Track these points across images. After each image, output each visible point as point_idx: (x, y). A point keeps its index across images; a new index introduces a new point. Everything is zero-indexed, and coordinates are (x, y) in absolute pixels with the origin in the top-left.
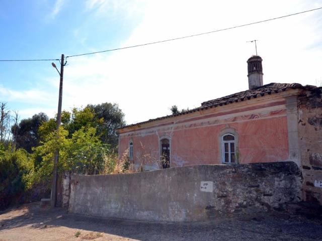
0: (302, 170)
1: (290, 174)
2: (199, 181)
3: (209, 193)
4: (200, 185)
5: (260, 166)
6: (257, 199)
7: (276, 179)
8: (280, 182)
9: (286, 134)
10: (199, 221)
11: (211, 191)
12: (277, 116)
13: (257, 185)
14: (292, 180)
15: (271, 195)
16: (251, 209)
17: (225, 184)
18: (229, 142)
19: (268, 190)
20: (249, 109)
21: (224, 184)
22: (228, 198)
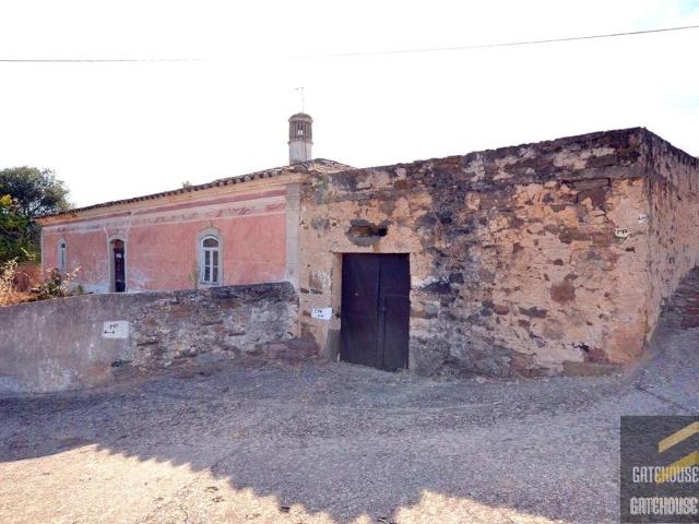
0: (299, 294)
1: (279, 301)
2: (101, 321)
3: (119, 341)
4: (101, 329)
5: (228, 292)
6: (217, 342)
7: (253, 309)
8: (261, 314)
9: (284, 241)
10: (97, 386)
11: (125, 336)
12: (274, 213)
13: (219, 320)
14: (281, 310)
15: (243, 334)
16: (203, 358)
17: (157, 324)
18: (212, 250)
19: (238, 327)
20: (238, 199)
21: (153, 323)
22: (159, 345)
